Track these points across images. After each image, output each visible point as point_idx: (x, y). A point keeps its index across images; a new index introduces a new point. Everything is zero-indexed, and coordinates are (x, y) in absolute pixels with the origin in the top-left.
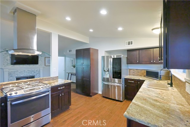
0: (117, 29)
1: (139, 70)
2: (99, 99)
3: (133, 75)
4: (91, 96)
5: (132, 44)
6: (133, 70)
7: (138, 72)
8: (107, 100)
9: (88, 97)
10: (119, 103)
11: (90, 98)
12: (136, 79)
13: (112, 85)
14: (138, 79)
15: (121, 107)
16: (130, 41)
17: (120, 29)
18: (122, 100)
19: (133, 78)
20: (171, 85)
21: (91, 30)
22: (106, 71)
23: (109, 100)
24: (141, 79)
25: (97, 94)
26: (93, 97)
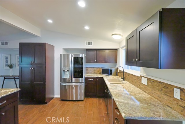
0: (84, 27)
1: (95, 69)
2: (58, 104)
3: (91, 73)
4: (46, 103)
5: (91, 44)
6: (90, 68)
7: (95, 70)
8: (68, 102)
9: (41, 106)
10: (80, 102)
11: (45, 105)
12: (95, 76)
13: (69, 86)
14: (96, 76)
15: (84, 106)
16: (90, 41)
17: (87, 28)
18: (83, 99)
19: (92, 76)
20: (124, 79)
21: (50, 21)
22: (65, 71)
23: (70, 102)
24: (99, 76)
25: (52, 98)
26: (48, 104)
